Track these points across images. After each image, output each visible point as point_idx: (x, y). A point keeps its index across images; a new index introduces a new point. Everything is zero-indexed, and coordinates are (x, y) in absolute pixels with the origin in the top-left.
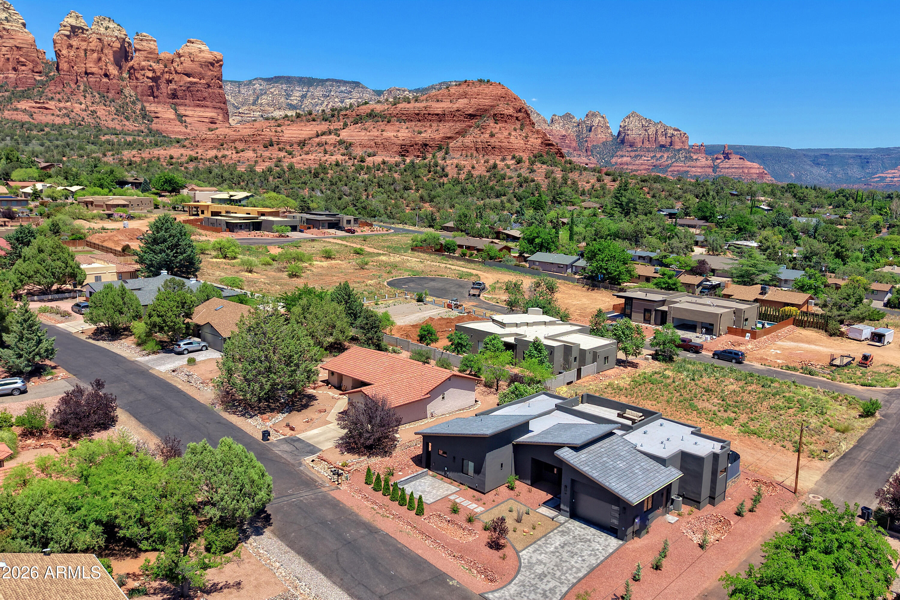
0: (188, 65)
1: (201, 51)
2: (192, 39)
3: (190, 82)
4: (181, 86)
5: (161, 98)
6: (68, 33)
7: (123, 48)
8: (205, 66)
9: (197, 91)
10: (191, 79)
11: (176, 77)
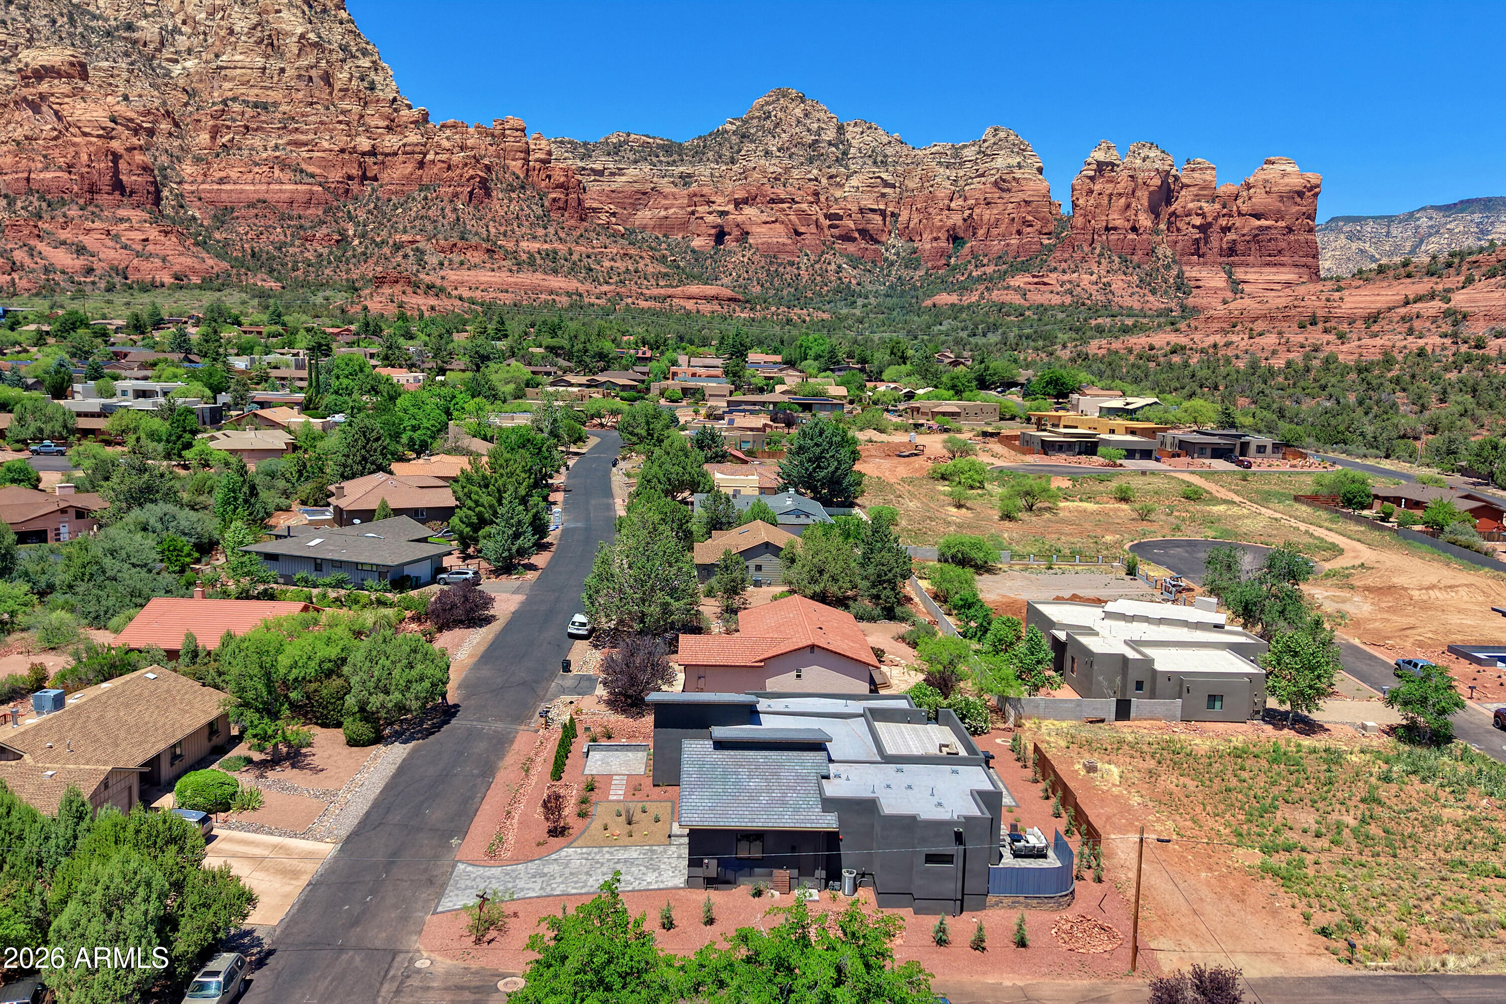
0: (1260, 199)
1: (1284, 174)
2: (1272, 158)
3: (1260, 228)
4: (1244, 235)
5: (1210, 258)
6: (1092, 173)
7: (1165, 185)
8: (1288, 198)
9: (1270, 240)
10: (1263, 222)
11: (1238, 221)
